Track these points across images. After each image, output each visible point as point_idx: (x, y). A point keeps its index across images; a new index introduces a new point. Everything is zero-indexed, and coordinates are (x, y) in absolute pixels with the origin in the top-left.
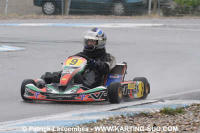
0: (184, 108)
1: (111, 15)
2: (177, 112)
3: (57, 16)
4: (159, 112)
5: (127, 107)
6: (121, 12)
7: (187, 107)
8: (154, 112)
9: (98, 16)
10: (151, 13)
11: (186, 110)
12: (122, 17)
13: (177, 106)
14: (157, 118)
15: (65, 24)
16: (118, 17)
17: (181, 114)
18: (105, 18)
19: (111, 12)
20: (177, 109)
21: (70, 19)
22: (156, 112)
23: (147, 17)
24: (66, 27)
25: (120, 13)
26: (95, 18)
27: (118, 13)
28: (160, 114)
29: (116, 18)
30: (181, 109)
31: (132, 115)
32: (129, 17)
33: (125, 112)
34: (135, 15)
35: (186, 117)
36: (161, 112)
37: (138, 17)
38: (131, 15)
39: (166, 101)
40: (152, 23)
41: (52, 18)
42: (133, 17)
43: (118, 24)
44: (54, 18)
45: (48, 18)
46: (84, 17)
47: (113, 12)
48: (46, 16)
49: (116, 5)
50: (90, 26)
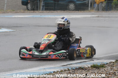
0: (105, 64)
1: (67, 10)
2: (100, 67)
3: (35, 11)
4: (90, 67)
5: (71, 64)
6: (73, 9)
7: (107, 64)
8: (87, 67)
9: (59, 11)
10: (90, 9)
11: (106, 65)
12: (73, 12)
13: (101, 63)
14: (89, 70)
15: (39, 16)
16: (71, 11)
17: (103, 68)
18: (63, 12)
19: (67, 9)
20: (101, 65)
21: (43, 13)
22: (89, 67)
23: (88, 12)
24: (40, 17)
25: (72, 9)
26: (57, 12)
27: (71, 9)
28: (91, 68)
29: (70, 12)
30: (103, 65)
31: (74, 68)
32: (77, 11)
33: (70, 67)
35: (106, 69)
36: (91, 67)
37: (83, 11)
38: (78, 10)
39: (95, 60)
40: (91, 15)
41: (32, 12)
42: (80, 11)
43: (71, 16)
44: (34, 12)
45: (30, 13)
46: (51, 11)
47: (68, 8)
48: (29, 11)
49: (70, 5)
50: (54, 17)
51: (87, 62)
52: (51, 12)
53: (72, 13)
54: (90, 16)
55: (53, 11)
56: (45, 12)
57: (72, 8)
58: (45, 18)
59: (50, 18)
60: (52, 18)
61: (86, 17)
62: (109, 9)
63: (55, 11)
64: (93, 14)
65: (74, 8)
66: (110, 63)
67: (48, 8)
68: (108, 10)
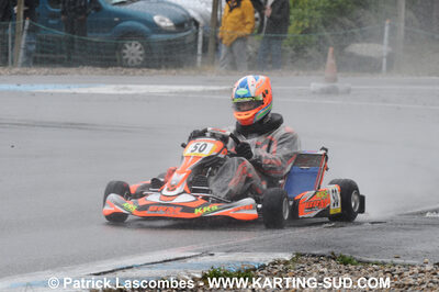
0: (254, 270)
1: (116, 66)
4: (200, 279)
5: (131, 267)
6: (138, 60)
7: (263, 267)
9: (86, 70)
10: (202, 63)
11: (259, 273)
12: (140, 71)
13: (239, 265)
15: (12, 87)
16: (129, 70)
18: (103, 74)
19: (116, 60)
21: (25, 74)
22: (195, 279)
23: (193, 72)
24: (15, 92)
25: (136, 63)
26: (81, 74)
27: (132, 62)
29: (126, 73)
32: (154, 71)
34: (167, 67)
36: (203, 277)
37: (174, 71)
38: (159, 67)
39: (217, 254)
40: (203, 84)
42: (163, 71)
43: (129, 86)
46: (56, 70)
47: (121, 60)
49: (128, 46)
50: (67, 91)
51: (189, 261)
52: (57, 74)
53: (134, 75)
54: (200, 88)
55: (63, 70)
56: (34, 70)
57: (133, 58)
58: (34, 95)
59: (52, 94)
60: (61, 94)
61: (188, 92)
62: (270, 62)
63: (73, 70)
64: (212, 82)
65: (141, 59)
66: (274, 264)
67: (44, 56)
68: (270, 66)
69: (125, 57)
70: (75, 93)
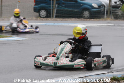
1: (81, 18)
2: (121, 79)
3: (48, 19)
5: (90, 76)
9: (73, 19)
10: (106, 17)
13: (121, 75)
15: (53, 24)
18: (78, 20)
19: (81, 16)
20: (121, 77)
21: (56, 20)
23: (103, 20)
25: (87, 17)
29: (85, 20)
32: (92, 19)
34: (96, 18)
36: (111, 79)
37: (98, 20)
38: (94, 19)
39: (114, 72)
40: (107, 23)
41: (45, 20)
42: (95, 20)
43: (85, 24)
44: (46, 20)
45: (42, 20)
46: (65, 19)
48: (41, 19)
49: (85, 12)
50: (68, 25)
51: (107, 74)
53: (87, 21)
54: (106, 24)
58: (58, 26)
59: (64, 26)
60: (66, 26)
61: (102, 26)
63: (69, 19)
64: (109, 23)
69: (84, 16)
70: (70, 26)
